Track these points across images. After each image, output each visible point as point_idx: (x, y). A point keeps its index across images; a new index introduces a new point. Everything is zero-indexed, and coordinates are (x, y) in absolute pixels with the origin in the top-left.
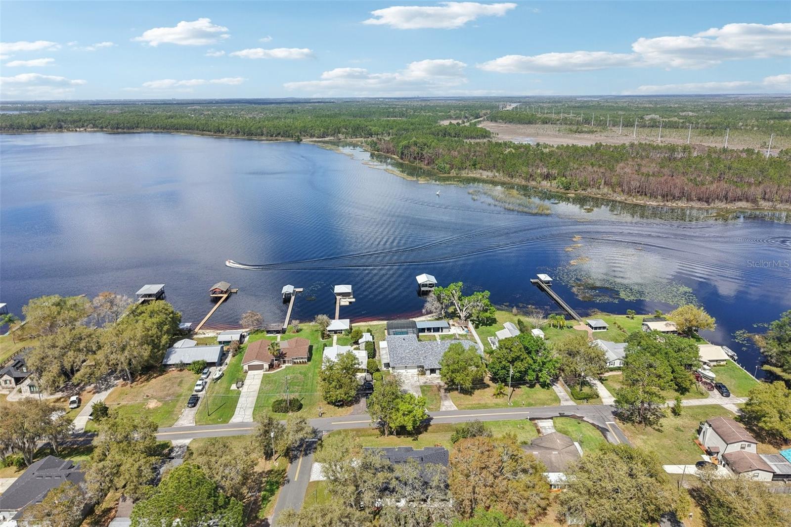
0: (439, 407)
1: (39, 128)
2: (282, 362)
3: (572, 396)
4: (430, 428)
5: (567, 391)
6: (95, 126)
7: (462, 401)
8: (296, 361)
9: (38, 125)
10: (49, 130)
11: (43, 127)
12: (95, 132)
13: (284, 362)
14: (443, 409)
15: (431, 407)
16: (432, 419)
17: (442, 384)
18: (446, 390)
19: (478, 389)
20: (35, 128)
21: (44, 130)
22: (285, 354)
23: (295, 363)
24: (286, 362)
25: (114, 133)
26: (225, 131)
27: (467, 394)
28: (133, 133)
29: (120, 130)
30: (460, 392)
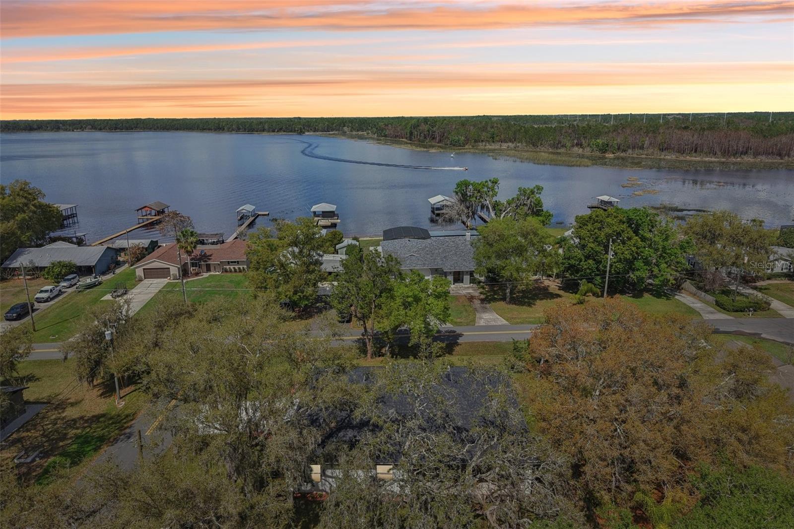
0: (474, 321)
2: (205, 268)
3: (718, 308)
4: (457, 349)
5: (707, 303)
7: (515, 313)
8: (228, 267)
13: (208, 269)
14: (482, 323)
15: (459, 320)
16: (460, 335)
17: (476, 294)
18: (482, 301)
19: (542, 299)
22: (211, 256)
23: (226, 271)
24: (212, 268)
26: (225, 128)
27: (523, 305)
30: (510, 303)
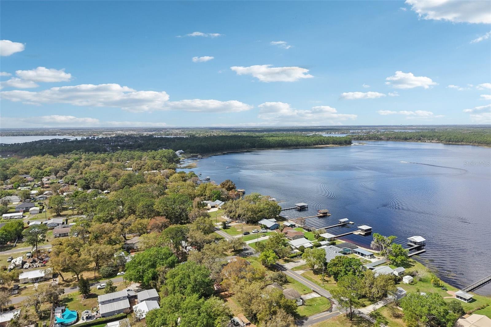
1: (409, 139)
6: (438, 139)
9: (408, 138)
10: (413, 140)
11: (410, 139)
12: (438, 143)
20: (406, 139)
21: (411, 140)
25: (447, 144)
28: (459, 145)
29: (450, 143)
